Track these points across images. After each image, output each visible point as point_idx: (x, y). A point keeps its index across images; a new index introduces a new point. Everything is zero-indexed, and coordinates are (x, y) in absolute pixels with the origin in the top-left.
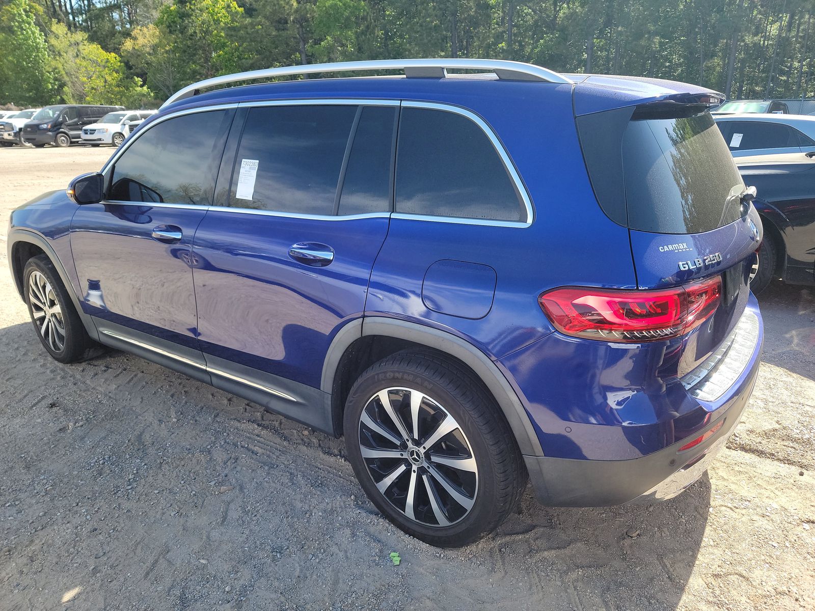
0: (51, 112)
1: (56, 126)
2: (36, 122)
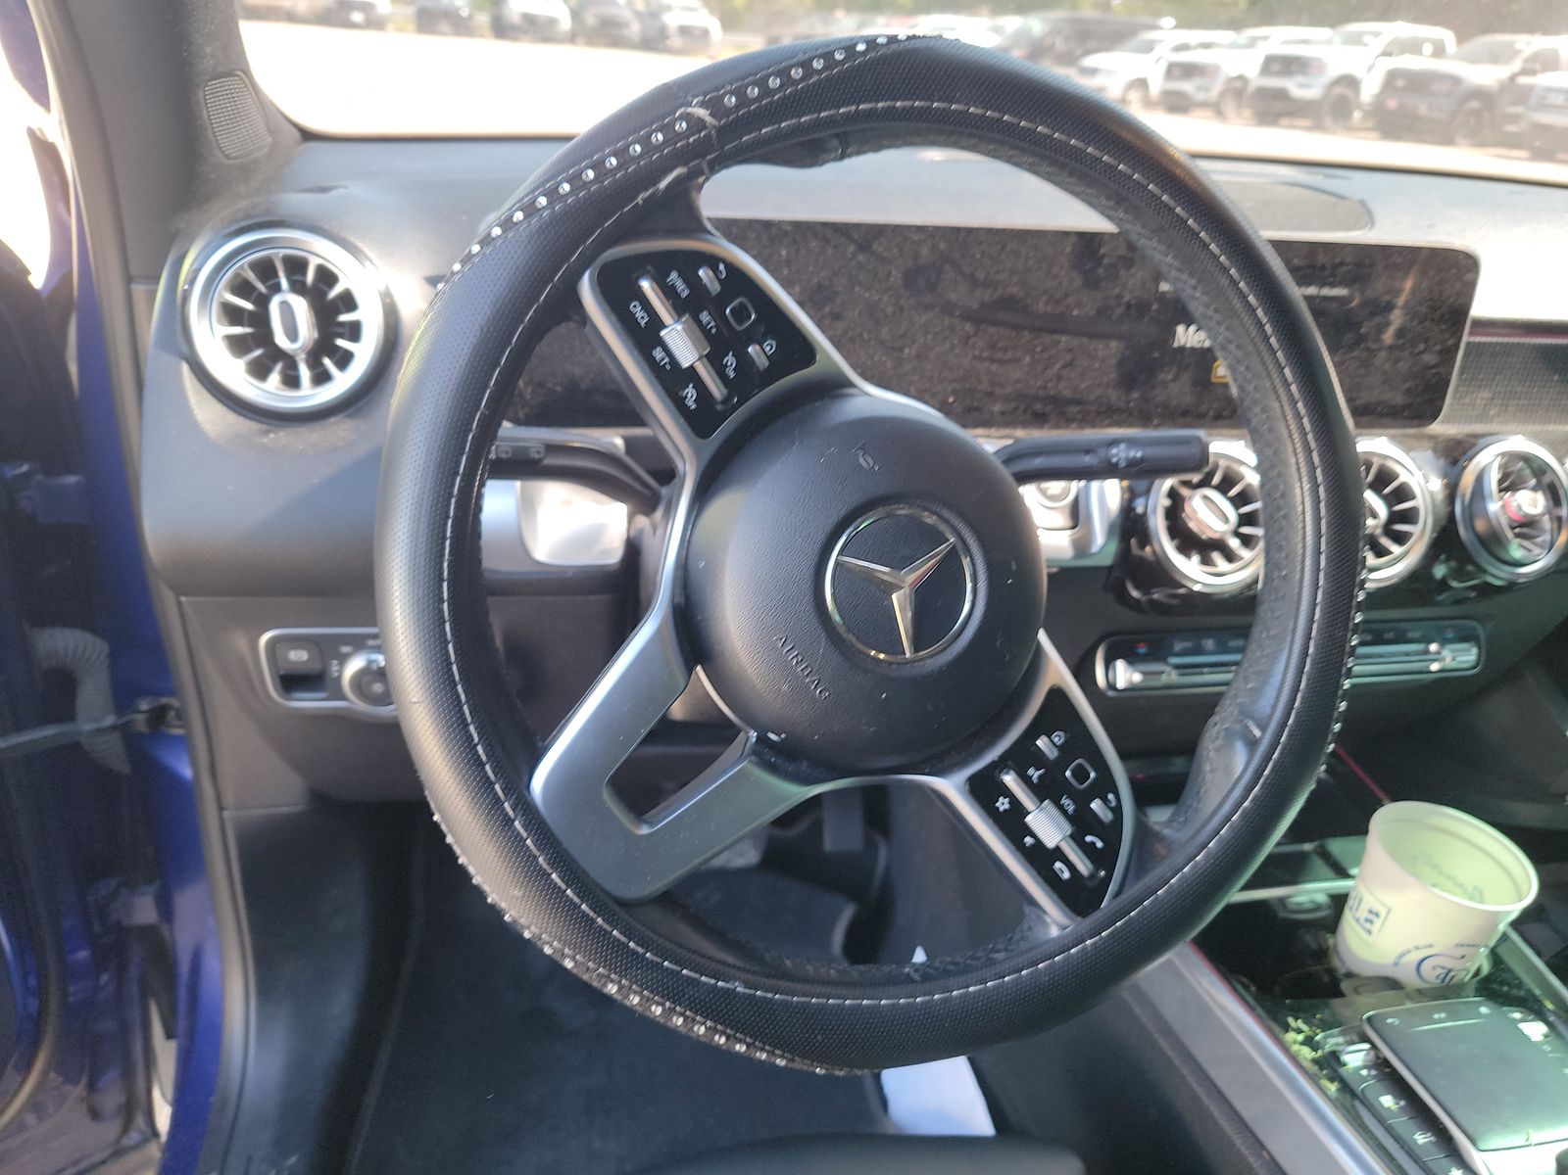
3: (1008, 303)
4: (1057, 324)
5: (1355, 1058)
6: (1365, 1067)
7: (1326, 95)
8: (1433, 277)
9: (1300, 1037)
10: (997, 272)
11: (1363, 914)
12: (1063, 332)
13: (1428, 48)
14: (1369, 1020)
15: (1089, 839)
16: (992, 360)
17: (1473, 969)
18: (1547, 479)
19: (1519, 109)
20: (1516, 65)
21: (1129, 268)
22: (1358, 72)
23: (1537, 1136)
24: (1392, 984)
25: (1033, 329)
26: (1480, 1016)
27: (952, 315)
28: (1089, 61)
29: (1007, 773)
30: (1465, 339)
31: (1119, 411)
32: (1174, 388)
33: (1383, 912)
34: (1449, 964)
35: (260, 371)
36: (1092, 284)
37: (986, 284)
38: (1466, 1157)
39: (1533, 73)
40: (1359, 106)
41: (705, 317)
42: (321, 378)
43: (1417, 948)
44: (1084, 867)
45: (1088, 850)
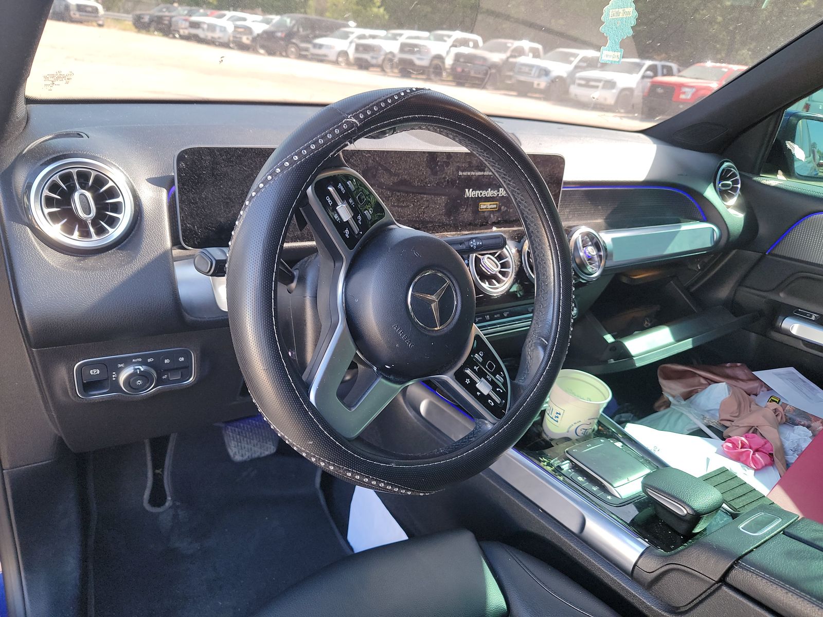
0: (288, 21)
1: (290, 35)
2: (273, 29)
3: (403, 182)
4: (422, 190)
5: (566, 466)
6: (570, 469)
7: (431, 64)
8: (550, 166)
9: (545, 464)
10: (399, 169)
11: (554, 415)
12: (425, 194)
13: (471, 44)
14: (567, 452)
15: (498, 389)
16: (398, 206)
17: (593, 428)
18: (595, 240)
19: (511, 74)
20: (508, 54)
21: (447, 166)
22: (444, 54)
23: (631, 478)
24: (567, 439)
25: (413, 193)
26: (602, 443)
27: (382, 188)
28: (318, 41)
29: (467, 369)
30: (562, 189)
31: (447, 225)
32: (466, 215)
33: (562, 412)
34: (586, 427)
35: (69, 230)
36: (435, 173)
37: (395, 175)
38: (610, 491)
39: (515, 57)
40: (445, 69)
41: (351, 201)
42: (101, 231)
43: (575, 423)
44: (498, 400)
45: (498, 393)
